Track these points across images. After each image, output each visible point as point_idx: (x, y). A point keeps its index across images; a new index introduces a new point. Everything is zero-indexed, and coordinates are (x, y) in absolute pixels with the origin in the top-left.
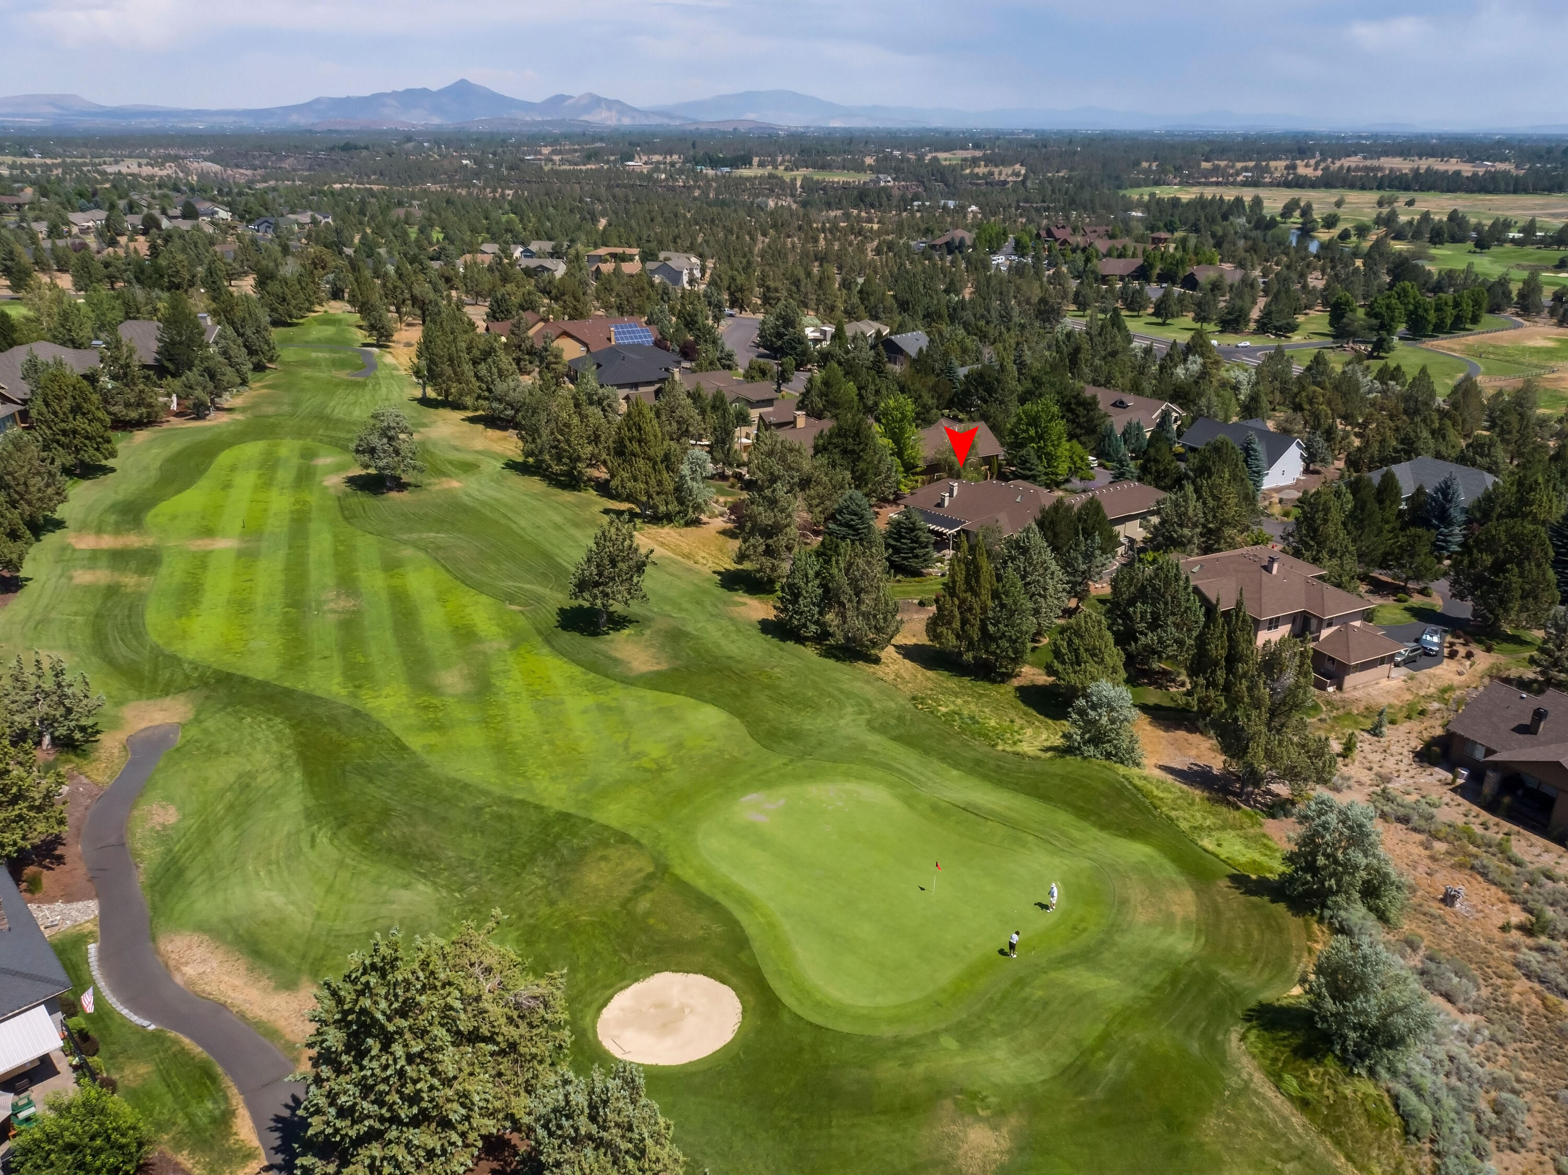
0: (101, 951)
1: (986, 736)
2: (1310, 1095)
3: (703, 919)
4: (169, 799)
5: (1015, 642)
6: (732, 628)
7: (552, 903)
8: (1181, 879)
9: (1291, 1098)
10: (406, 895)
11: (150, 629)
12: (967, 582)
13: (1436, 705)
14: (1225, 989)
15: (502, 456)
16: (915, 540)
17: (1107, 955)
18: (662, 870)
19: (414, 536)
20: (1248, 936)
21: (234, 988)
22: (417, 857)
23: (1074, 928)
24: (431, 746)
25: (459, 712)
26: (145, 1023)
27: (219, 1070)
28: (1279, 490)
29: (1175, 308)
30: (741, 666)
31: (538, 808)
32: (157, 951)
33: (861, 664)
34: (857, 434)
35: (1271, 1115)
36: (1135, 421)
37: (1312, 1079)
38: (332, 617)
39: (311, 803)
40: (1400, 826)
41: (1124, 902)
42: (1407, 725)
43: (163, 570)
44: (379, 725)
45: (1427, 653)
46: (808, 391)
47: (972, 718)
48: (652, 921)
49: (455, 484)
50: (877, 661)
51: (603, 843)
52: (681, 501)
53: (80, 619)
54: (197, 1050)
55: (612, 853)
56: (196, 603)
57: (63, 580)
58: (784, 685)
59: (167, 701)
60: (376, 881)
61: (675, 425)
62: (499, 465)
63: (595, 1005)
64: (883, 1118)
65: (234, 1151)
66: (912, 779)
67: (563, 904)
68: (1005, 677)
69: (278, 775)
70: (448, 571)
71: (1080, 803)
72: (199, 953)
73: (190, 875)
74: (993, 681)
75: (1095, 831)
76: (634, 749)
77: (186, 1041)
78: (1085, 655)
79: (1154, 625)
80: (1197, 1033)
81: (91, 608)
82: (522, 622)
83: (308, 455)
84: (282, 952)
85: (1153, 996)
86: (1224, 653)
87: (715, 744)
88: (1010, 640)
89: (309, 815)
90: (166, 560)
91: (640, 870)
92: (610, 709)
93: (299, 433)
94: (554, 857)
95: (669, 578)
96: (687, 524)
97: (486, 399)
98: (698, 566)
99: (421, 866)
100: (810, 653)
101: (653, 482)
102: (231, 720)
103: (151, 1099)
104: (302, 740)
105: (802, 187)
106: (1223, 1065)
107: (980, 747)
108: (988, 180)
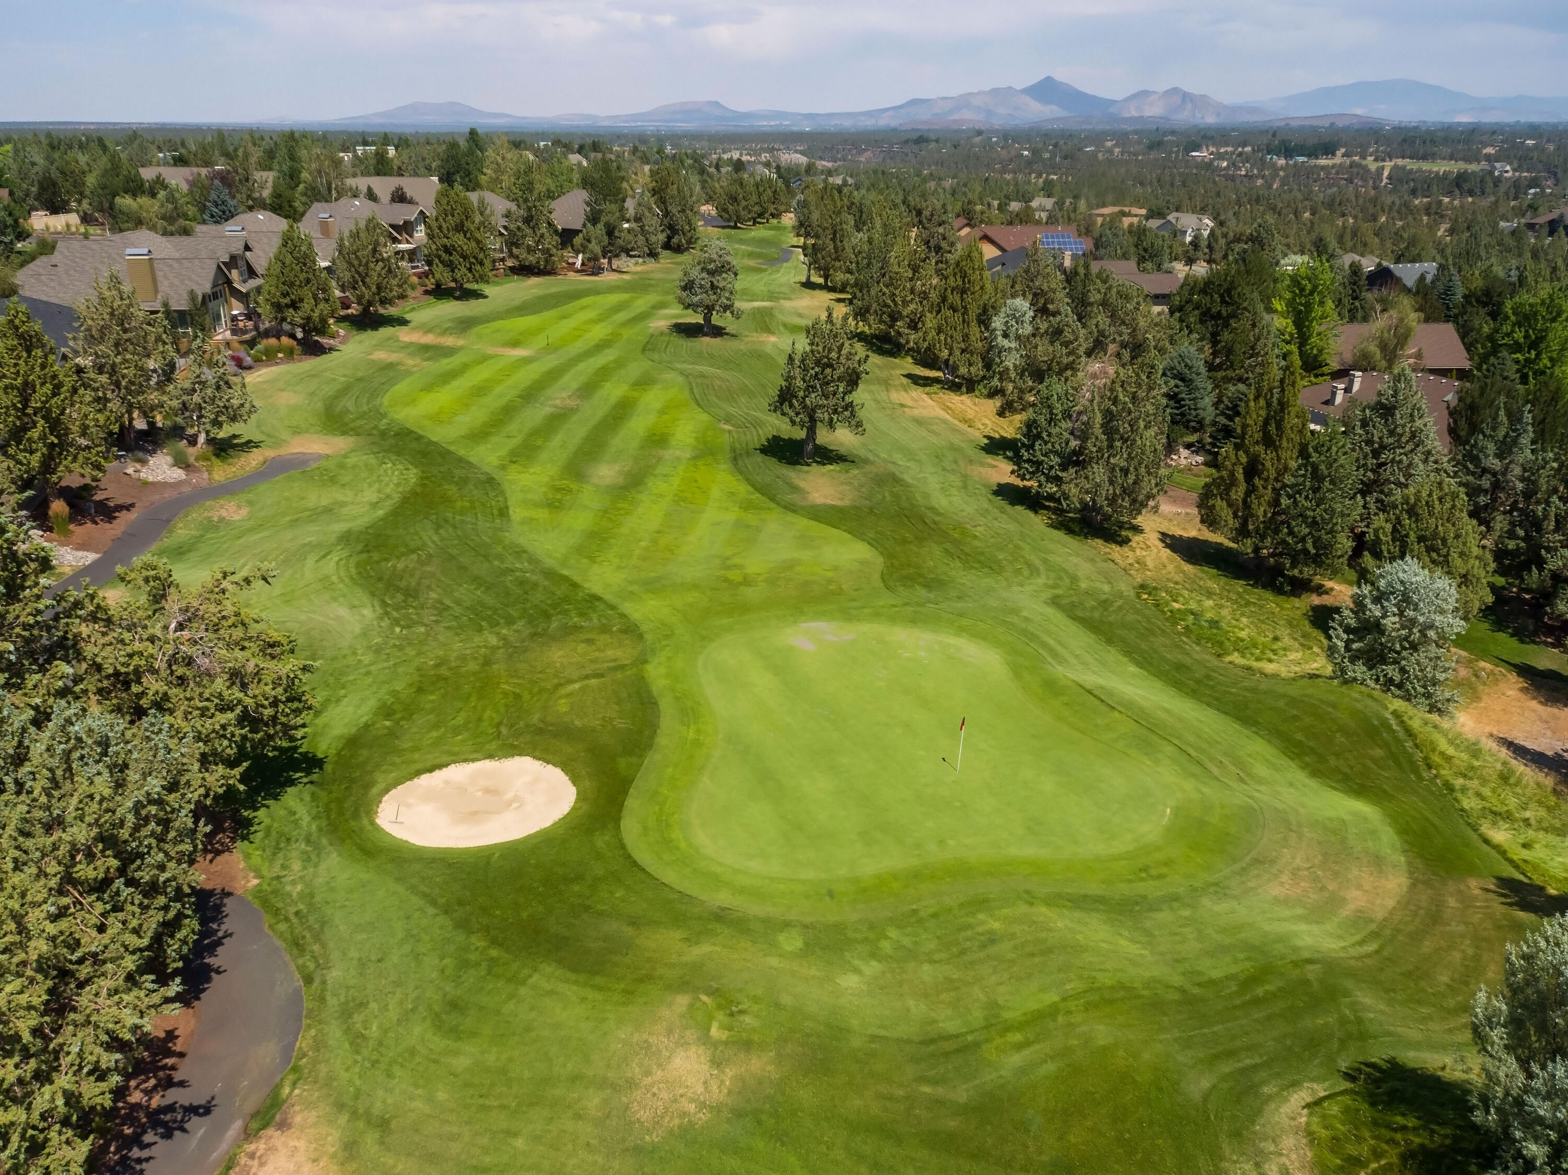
1: (1218, 644)
3: (612, 713)
6: (958, 484)
7: (486, 664)
14: (1343, 1021)
17: (1164, 916)
19: (690, 367)
23: (1145, 869)
24: (531, 519)
25: (588, 498)
30: (938, 519)
38: (548, 410)
41: (1264, 862)
43: (447, 361)
44: (501, 493)
47: (1213, 623)
49: (773, 339)
50: (1122, 542)
51: (605, 629)
52: (988, 364)
53: (342, 379)
55: (603, 639)
56: (446, 383)
58: (977, 543)
59: (337, 439)
66: (1053, 654)
67: (497, 668)
68: (1299, 589)
70: (692, 393)
71: (1299, 736)
74: (1279, 591)
75: (1301, 777)
76: (735, 561)
80: (1226, 1068)
81: (360, 374)
82: (723, 439)
83: (657, 306)
85: (1193, 990)
87: (830, 574)
89: (346, 538)
90: (457, 355)
91: (613, 660)
92: (747, 526)
94: (536, 627)
98: (970, 429)
100: (1039, 522)
104: (419, 490)
105: (1389, 178)
106: (1236, 1134)
107: (1199, 653)
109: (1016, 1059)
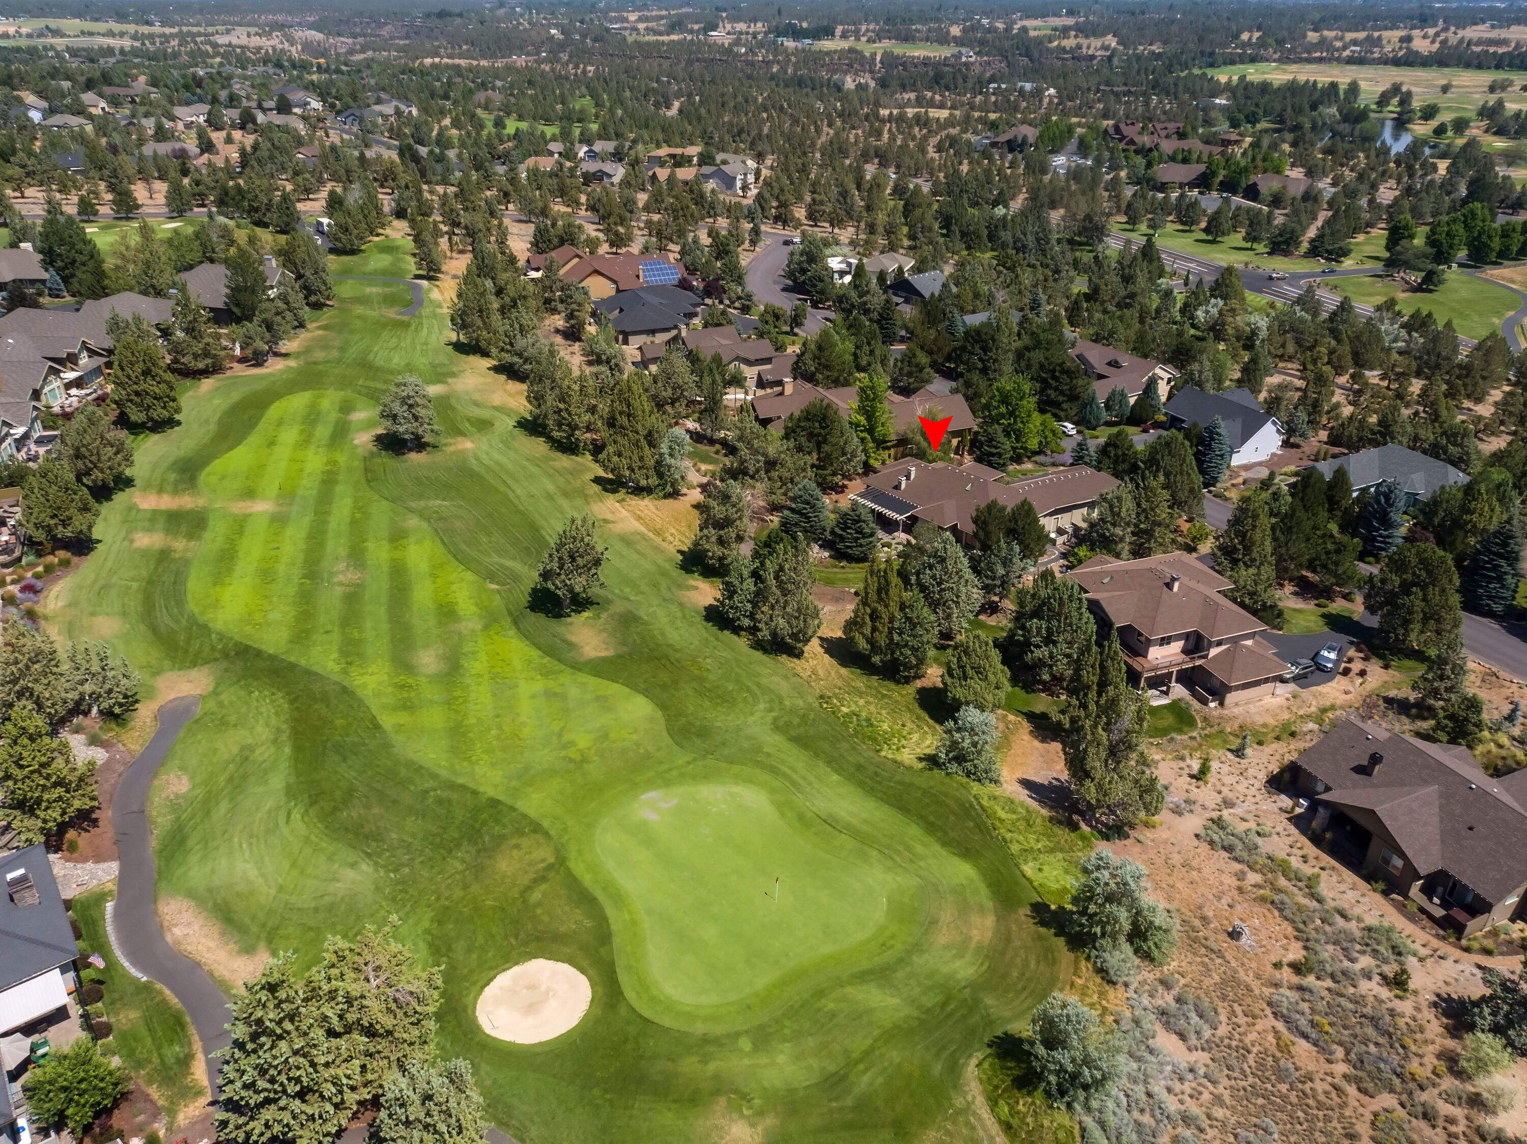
0: (116, 909)
1: (875, 740)
2: (1014, 1120)
3: (578, 915)
4: (184, 769)
6: (679, 614)
7: (466, 887)
8: (989, 904)
9: (999, 1120)
10: (349, 874)
11: (189, 597)
13: (1312, 726)
14: (983, 1017)
15: (516, 412)
16: (860, 531)
17: (900, 974)
18: (561, 860)
19: (422, 504)
20: (1025, 966)
21: (209, 949)
22: (367, 837)
23: (883, 944)
24: (401, 725)
25: (429, 692)
26: (140, 975)
27: (188, 1019)
28: (1247, 467)
29: (1226, 226)
30: (678, 656)
31: (475, 793)
32: (156, 912)
33: (784, 658)
34: (824, 418)
35: (982, 1133)
36: (1119, 388)
37: (1020, 1107)
38: (339, 590)
39: (292, 780)
40: (1225, 854)
41: (934, 922)
42: (1275, 745)
43: (208, 535)
44: (361, 702)
45: (1320, 668)
47: (868, 720)
48: (539, 911)
49: (468, 445)
50: (799, 655)
51: (520, 832)
52: (660, 476)
53: (135, 585)
54: (174, 1000)
55: (525, 842)
56: (230, 571)
57: (126, 543)
58: (711, 677)
59: (194, 673)
60: (330, 859)
61: (670, 390)
62: (512, 423)
63: (480, 984)
64: (673, 1105)
65: (190, 1088)
66: (794, 783)
67: (475, 889)
68: (907, 681)
69: (272, 750)
70: (444, 544)
71: (932, 819)
72: (187, 916)
73: (191, 842)
74: (898, 682)
75: (938, 845)
76: (567, 737)
77: (167, 992)
80: (945, 1054)
81: (145, 573)
82: (497, 601)
83: (346, 408)
84: (247, 921)
85: (924, 1016)
87: (634, 737)
88: (913, 649)
89: (290, 793)
90: (212, 523)
91: (543, 860)
92: (555, 695)
93: (344, 383)
94: (476, 844)
95: (635, 556)
96: (666, 497)
97: (508, 351)
98: (665, 544)
99: (369, 846)
100: (742, 643)
101: (635, 458)
102: (242, 693)
103: (135, 1040)
105: (882, 62)
106: (955, 1087)
107: (866, 752)
108: (1076, 55)
109: (866, 1078)
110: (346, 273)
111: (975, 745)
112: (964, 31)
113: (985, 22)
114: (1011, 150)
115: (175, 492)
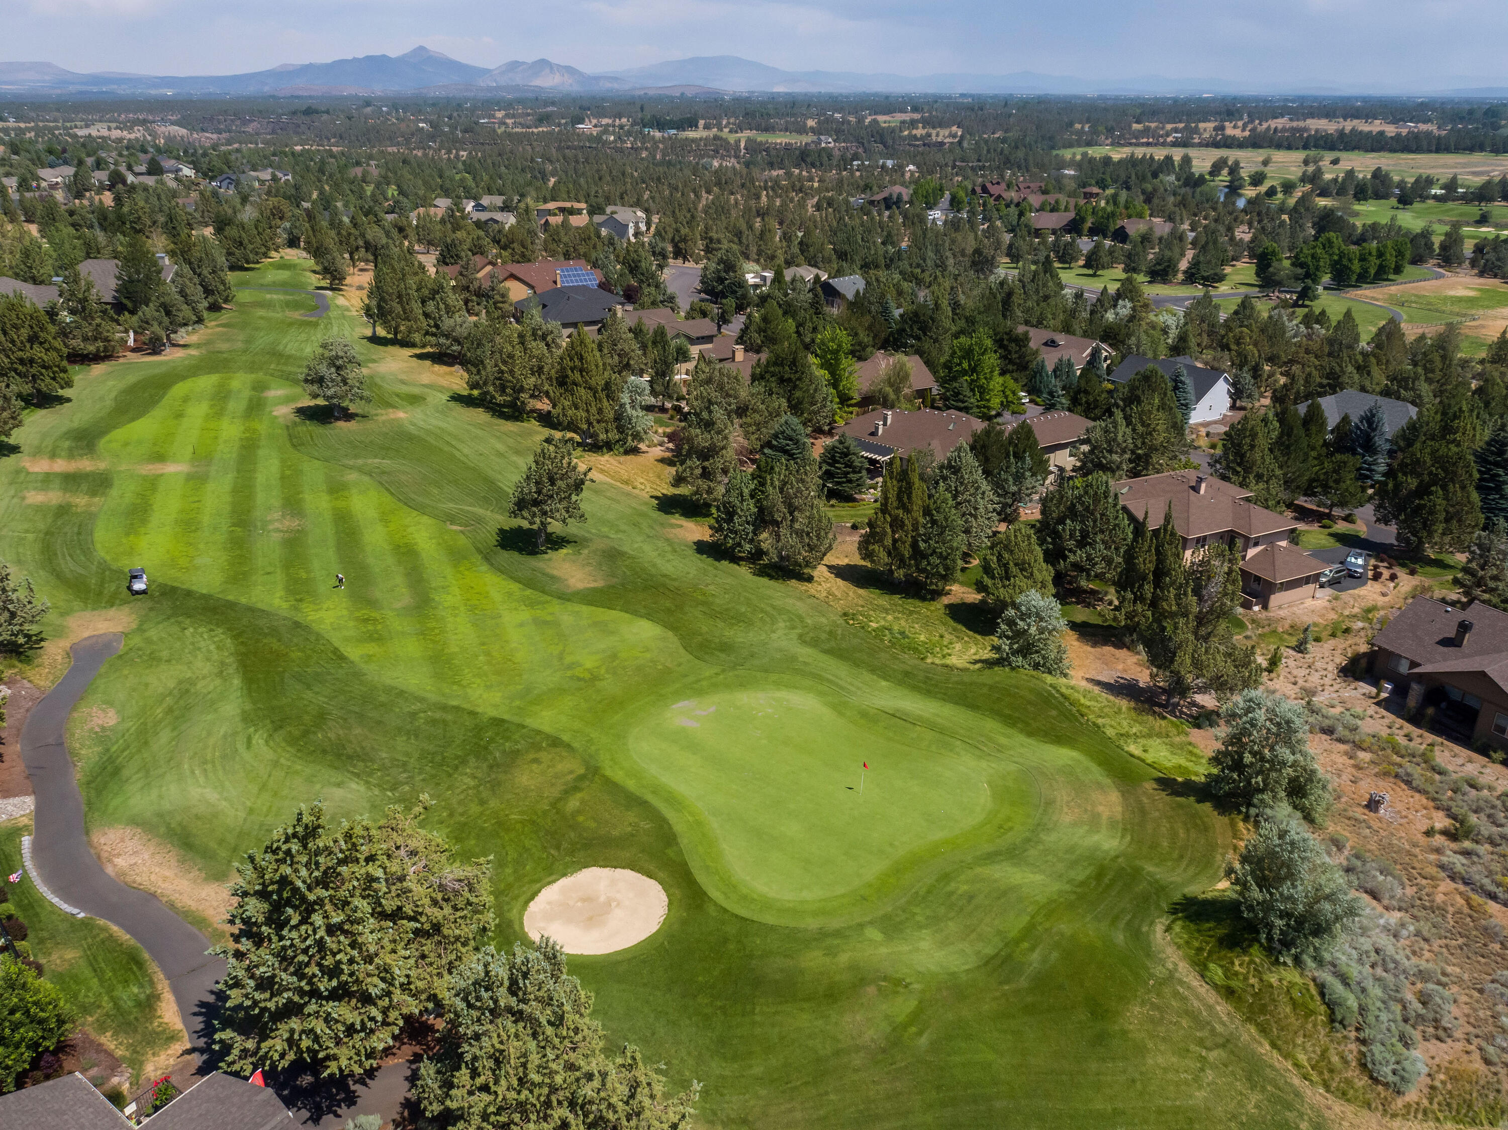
0: (34, 843)
1: (916, 650)
2: (1234, 984)
3: (631, 817)
4: (110, 703)
5: (946, 558)
6: (668, 548)
7: (482, 802)
8: (1108, 781)
9: (1216, 987)
10: (339, 793)
11: (98, 546)
12: (899, 498)
13: (1360, 624)
14: (1150, 883)
15: (448, 389)
16: (849, 465)
17: (1033, 852)
18: (593, 772)
19: (360, 462)
20: (1174, 835)
21: (165, 879)
22: (350, 757)
23: (1000, 827)
24: (370, 656)
25: (397, 624)
26: (75, 911)
27: (146, 955)
28: (1206, 424)
29: (1105, 260)
30: (676, 584)
31: (472, 713)
32: (90, 844)
33: (794, 582)
34: (794, 363)
35: (1196, 1003)
36: (1066, 359)
37: (1237, 968)
38: (276, 537)
39: (248, 707)
40: (1325, 737)
41: (1050, 803)
42: (1332, 643)
43: (114, 492)
44: (319, 636)
45: (1351, 575)
46: (747, 328)
47: (902, 633)
48: (581, 819)
49: (401, 415)
50: (810, 579)
51: (536, 747)
52: (621, 429)
53: (30, 536)
54: (125, 937)
55: (544, 756)
56: (144, 521)
57: (15, 500)
58: (718, 601)
59: (112, 612)
60: (309, 780)
61: (616, 357)
62: (445, 397)
63: (522, 899)
64: (805, 1005)
65: (158, 1034)
66: (842, 688)
67: (493, 803)
68: (936, 594)
69: (218, 681)
70: (392, 494)
71: (1007, 712)
72: (131, 845)
73: (126, 773)
74: (924, 599)
75: (1022, 738)
76: (568, 659)
77: (114, 928)
78: (1014, 570)
79: (1082, 543)
80: (1122, 924)
81: (41, 526)
82: (462, 541)
83: (259, 387)
84: (213, 845)
85: (1079, 890)
86: (1151, 567)
87: (648, 655)
88: (940, 556)
89: (246, 718)
90: (116, 482)
91: (571, 772)
92: (546, 623)
93: (252, 368)
94: (486, 760)
95: (608, 502)
96: (627, 452)
97: (434, 335)
98: (636, 491)
99: (355, 766)
100: (744, 572)
101: (593, 410)
102: (175, 629)
103: (77, 983)
104: (243, 649)
105: (746, 148)
106: (1148, 955)
107: (909, 660)
108: (926, 141)
109: (1035, 956)
110: (243, 284)
111: (1041, 631)
112: (819, 123)
113: (837, 115)
114: (888, 208)
115: (71, 455)
